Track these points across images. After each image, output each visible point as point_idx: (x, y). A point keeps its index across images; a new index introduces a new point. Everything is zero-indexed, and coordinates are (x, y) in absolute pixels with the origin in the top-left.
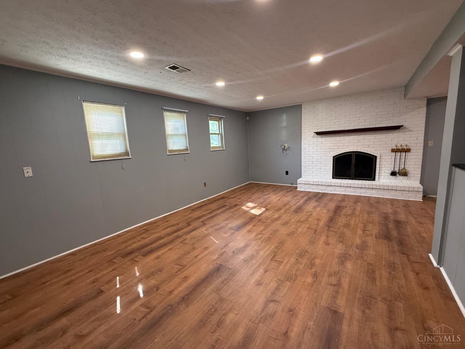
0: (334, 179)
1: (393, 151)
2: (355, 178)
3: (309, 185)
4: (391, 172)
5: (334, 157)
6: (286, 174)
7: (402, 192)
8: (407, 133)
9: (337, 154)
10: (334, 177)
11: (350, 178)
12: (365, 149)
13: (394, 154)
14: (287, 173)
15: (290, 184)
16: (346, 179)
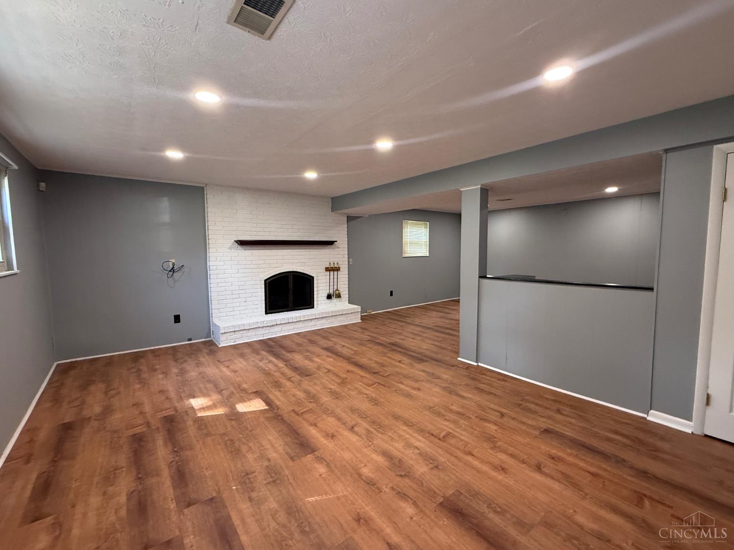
0: (268, 315)
1: (327, 269)
2: (295, 308)
3: (242, 332)
4: (326, 295)
5: (265, 281)
6: (175, 322)
7: (347, 316)
8: (336, 250)
9: (269, 277)
10: (267, 312)
11: (289, 309)
12: (302, 268)
13: (328, 273)
14: (177, 319)
15: (186, 341)
16: (283, 312)
